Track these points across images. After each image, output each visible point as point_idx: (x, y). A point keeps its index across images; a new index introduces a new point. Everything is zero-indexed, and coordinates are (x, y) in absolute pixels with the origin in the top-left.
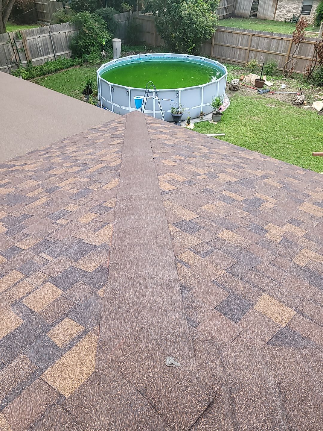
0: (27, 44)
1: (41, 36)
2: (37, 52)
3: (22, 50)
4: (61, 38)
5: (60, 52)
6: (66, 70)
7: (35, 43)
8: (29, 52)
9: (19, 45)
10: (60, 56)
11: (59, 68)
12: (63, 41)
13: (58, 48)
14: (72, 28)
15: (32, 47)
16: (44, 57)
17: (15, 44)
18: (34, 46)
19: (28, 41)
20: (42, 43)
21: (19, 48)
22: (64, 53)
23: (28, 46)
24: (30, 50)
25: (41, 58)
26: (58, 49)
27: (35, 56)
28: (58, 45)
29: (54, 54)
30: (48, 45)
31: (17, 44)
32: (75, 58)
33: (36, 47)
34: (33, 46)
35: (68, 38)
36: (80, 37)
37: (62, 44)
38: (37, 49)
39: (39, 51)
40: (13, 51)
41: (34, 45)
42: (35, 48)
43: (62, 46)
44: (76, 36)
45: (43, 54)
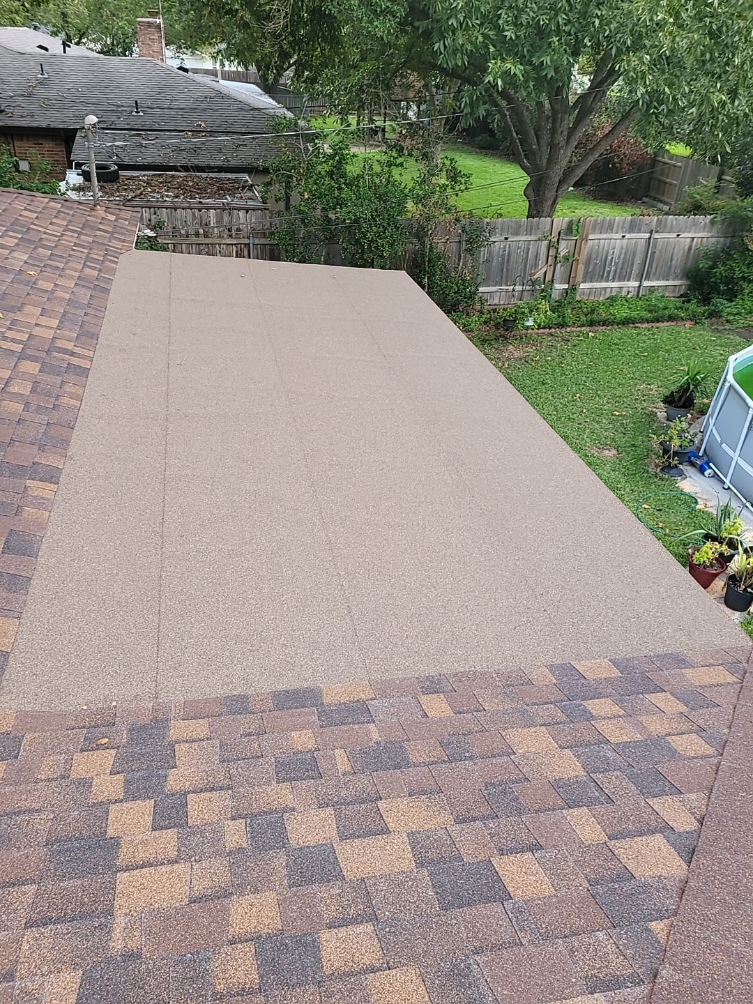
0: (584, 249)
1: (628, 236)
2: (600, 271)
3: (568, 259)
4: (676, 250)
5: (658, 280)
6: (653, 324)
7: (606, 248)
8: (581, 267)
9: (564, 248)
10: (653, 288)
11: (635, 318)
12: (678, 257)
13: (658, 270)
14: (714, 230)
15: (594, 256)
16: (613, 283)
17: (556, 244)
18: (600, 257)
19: (590, 243)
20: (624, 252)
21: (562, 254)
22: (667, 285)
23: (586, 253)
24: (587, 261)
25: (604, 285)
26: (656, 271)
27: (591, 278)
28: (661, 264)
29: (641, 282)
30: (637, 258)
31: (563, 244)
32: (689, 301)
33: (604, 258)
34: (597, 256)
35: (694, 253)
36: (728, 254)
37: (674, 262)
38: (603, 263)
39: (607, 269)
40: (545, 259)
41: (600, 253)
42: (601, 262)
43: (670, 267)
44: (719, 250)
45: (614, 278)
